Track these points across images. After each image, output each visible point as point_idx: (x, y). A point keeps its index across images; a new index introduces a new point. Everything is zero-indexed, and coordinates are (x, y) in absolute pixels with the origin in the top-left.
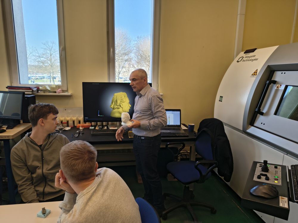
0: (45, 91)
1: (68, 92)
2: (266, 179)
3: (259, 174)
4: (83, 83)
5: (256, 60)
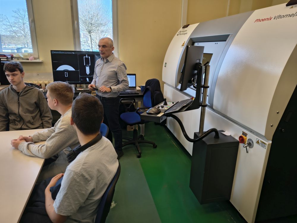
0: (19, 58)
1: (39, 59)
2: (162, 108)
3: (160, 106)
4: (51, 51)
5: (186, 34)
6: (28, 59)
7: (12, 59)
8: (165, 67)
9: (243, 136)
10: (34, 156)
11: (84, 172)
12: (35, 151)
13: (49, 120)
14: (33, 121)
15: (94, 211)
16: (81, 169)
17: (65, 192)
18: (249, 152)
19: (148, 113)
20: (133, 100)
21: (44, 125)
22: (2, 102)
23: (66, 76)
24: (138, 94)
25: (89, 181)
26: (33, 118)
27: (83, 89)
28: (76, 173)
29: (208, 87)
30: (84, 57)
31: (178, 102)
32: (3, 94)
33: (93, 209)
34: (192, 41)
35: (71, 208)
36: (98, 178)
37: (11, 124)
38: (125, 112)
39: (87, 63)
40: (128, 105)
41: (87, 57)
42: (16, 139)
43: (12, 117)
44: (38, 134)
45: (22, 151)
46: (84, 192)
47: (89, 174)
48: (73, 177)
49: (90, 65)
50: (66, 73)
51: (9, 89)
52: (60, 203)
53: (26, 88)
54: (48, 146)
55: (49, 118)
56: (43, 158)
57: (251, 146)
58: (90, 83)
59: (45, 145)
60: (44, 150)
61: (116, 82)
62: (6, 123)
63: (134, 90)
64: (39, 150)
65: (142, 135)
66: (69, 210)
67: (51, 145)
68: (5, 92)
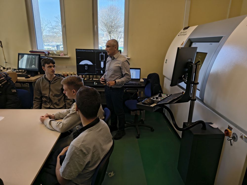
0: (53, 54)
1: (68, 55)
2: (156, 99)
3: (155, 97)
4: (76, 49)
5: (186, 34)
6: (60, 55)
7: (49, 55)
8: (166, 63)
9: (228, 130)
10: (54, 130)
11: (82, 148)
12: (55, 126)
13: (70, 102)
14: (58, 103)
15: (90, 178)
16: (80, 145)
17: (68, 162)
18: (233, 145)
19: (143, 103)
20: (137, 90)
21: (66, 106)
22: (38, 88)
23: (86, 68)
24: (141, 85)
25: (86, 155)
26: (59, 100)
27: (98, 79)
28: (76, 148)
29: (198, 83)
30: (100, 54)
31: (172, 95)
32: (39, 82)
33: (89, 177)
34: (190, 42)
35: (72, 174)
36: (93, 153)
37: (44, 104)
38: (129, 100)
39: (102, 59)
40: (132, 94)
41: (102, 54)
42: (43, 116)
43: (44, 99)
44: (59, 113)
45: (46, 126)
46: (82, 163)
47: (86, 150)
48: (74, 151)
49: (104, 60)
50: (86, 67)
51: (43, 78)
52: (64, 169)
53: (55, 77)
54: (64, 123)
55: (70, 101)
56: (60, 132)
57: (235, 140)
58: (103, 75)
59: (62, 122)
60: (61, 126)
61: (121, 75)
62: (40, 103)
63: (138, 81)
64: (57, 126)
65: (142, 120)
66: (70, 175)
67: (66, 123)
68: (41, 80)
